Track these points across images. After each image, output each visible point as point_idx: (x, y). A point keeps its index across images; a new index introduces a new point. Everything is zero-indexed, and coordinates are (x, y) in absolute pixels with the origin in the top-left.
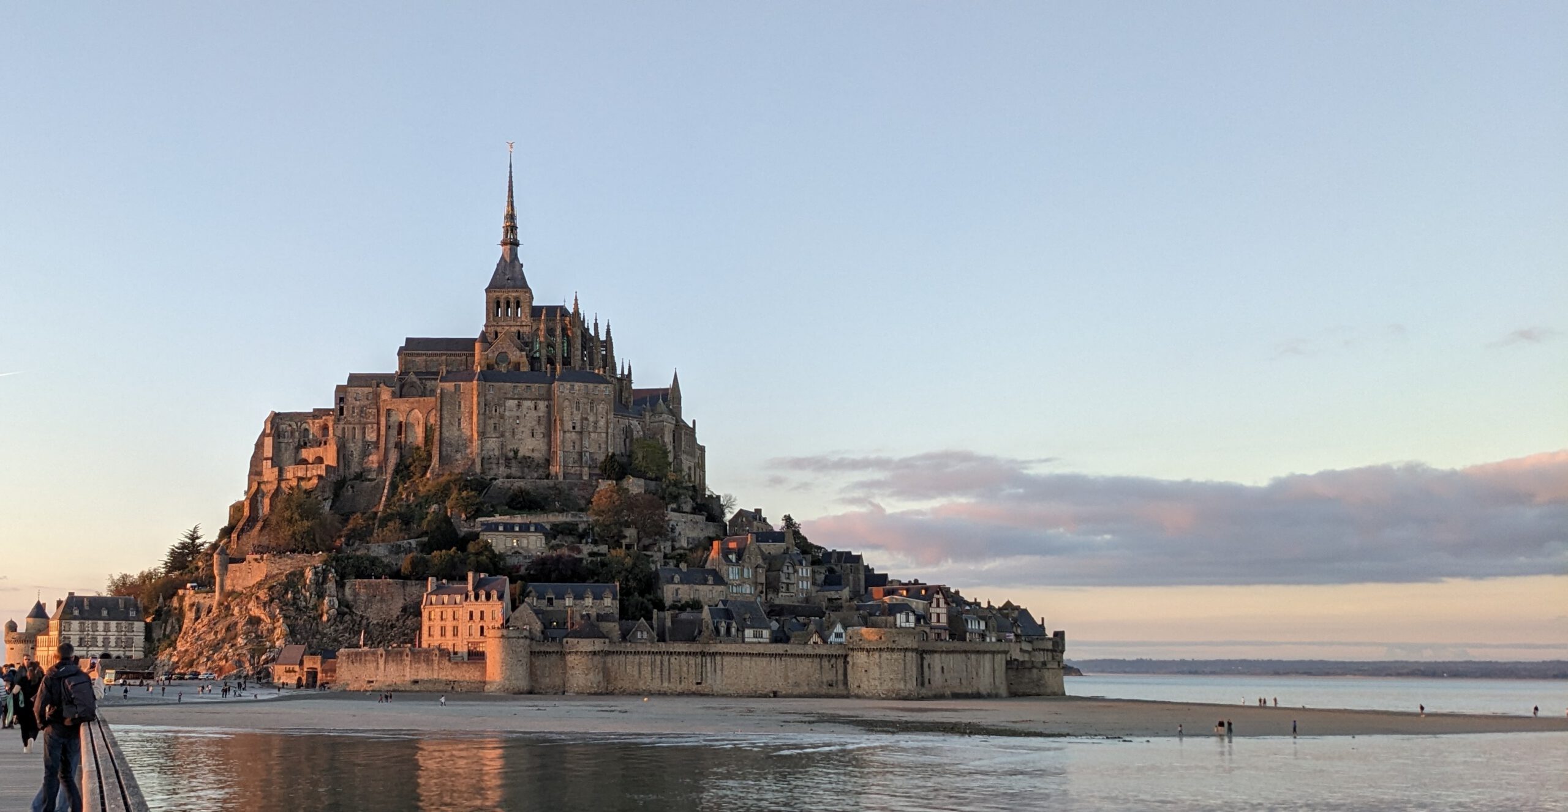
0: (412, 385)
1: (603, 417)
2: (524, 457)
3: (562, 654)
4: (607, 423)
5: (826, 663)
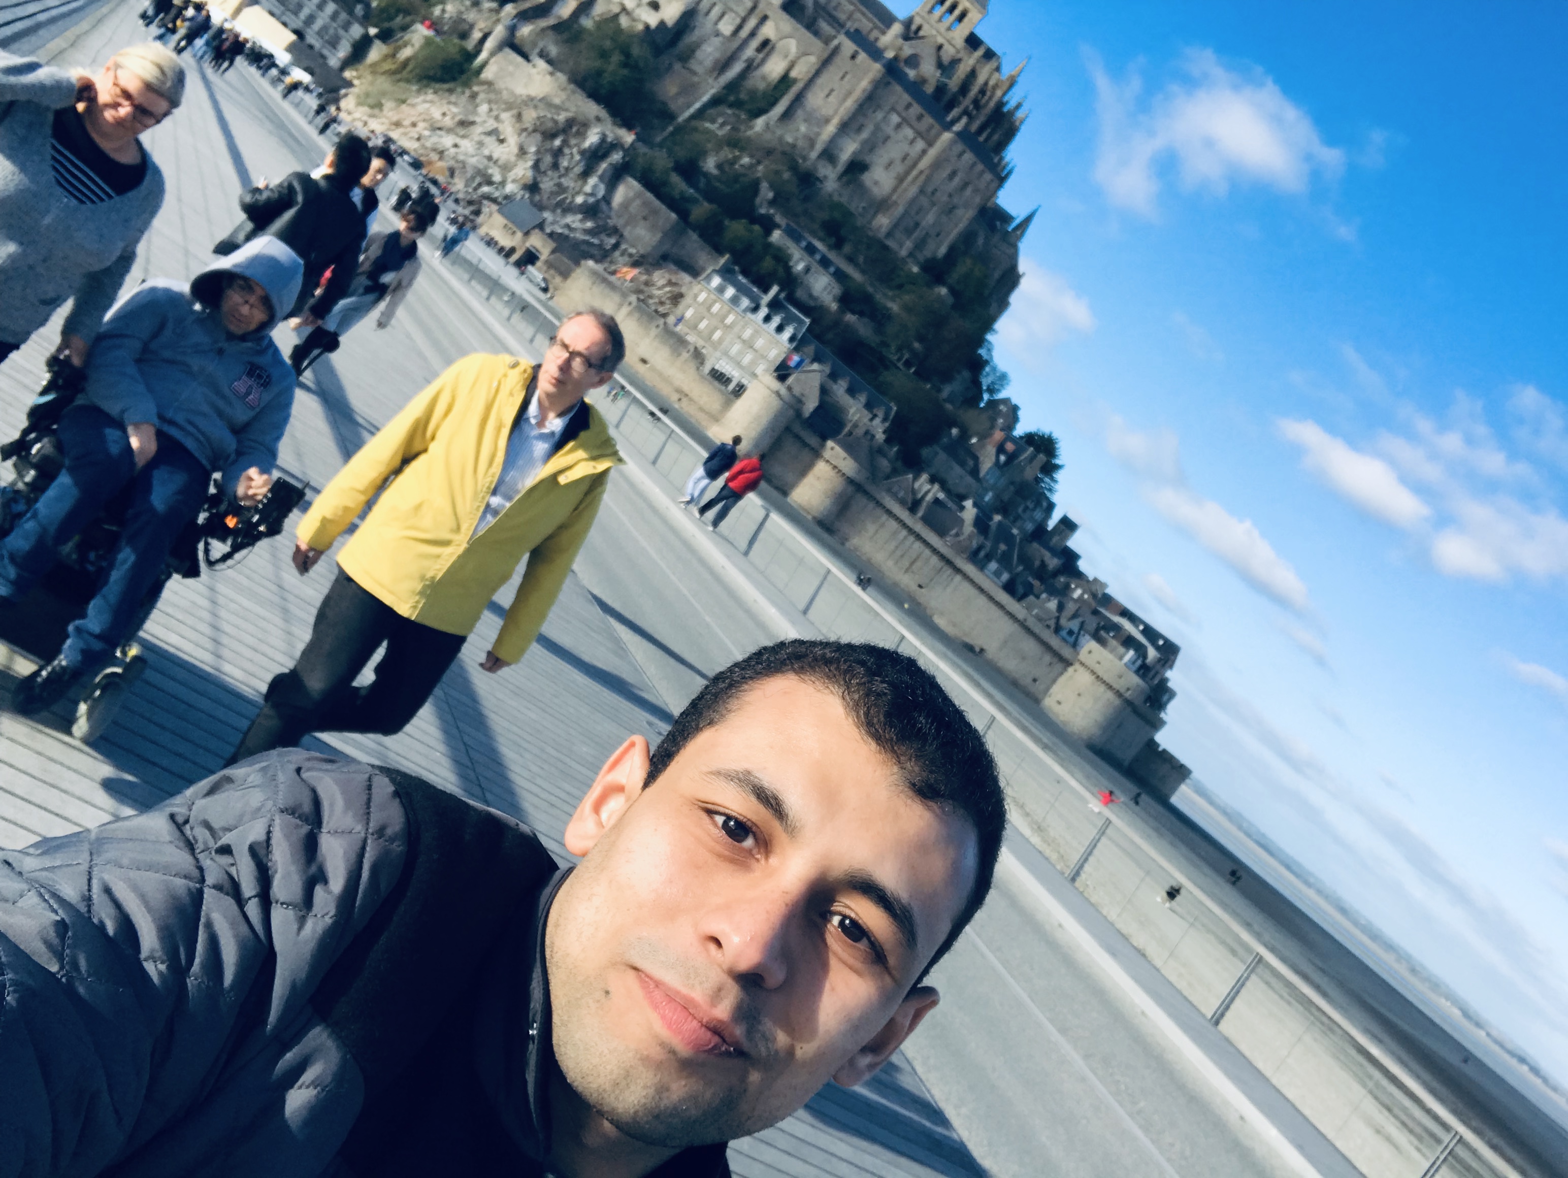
1: (966, 207)
2: (866, 183)
3: (816, 455)
4: (965, 216)
5: (1048, 658)
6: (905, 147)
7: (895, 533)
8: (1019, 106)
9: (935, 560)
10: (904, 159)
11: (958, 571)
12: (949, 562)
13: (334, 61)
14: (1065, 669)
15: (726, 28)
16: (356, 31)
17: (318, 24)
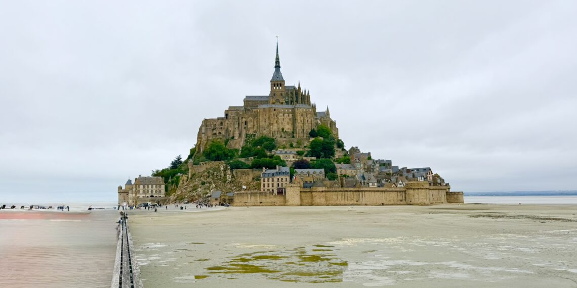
0: (249, 110)
1: (309, 118)
2: (286, 131)
3: (312, 192)
4: (311, 120)
5: (399, 194)
6: (288, 118)
7: (342, 195)
8: (305, 91)
9: (355, 193)
10: (290, 120)
11: (362, 191)
12: (358, 191)
13: (163, 195)
14: (405, 193)
15: (236, 126)
16: (163, 186)
17: (154, 192)
